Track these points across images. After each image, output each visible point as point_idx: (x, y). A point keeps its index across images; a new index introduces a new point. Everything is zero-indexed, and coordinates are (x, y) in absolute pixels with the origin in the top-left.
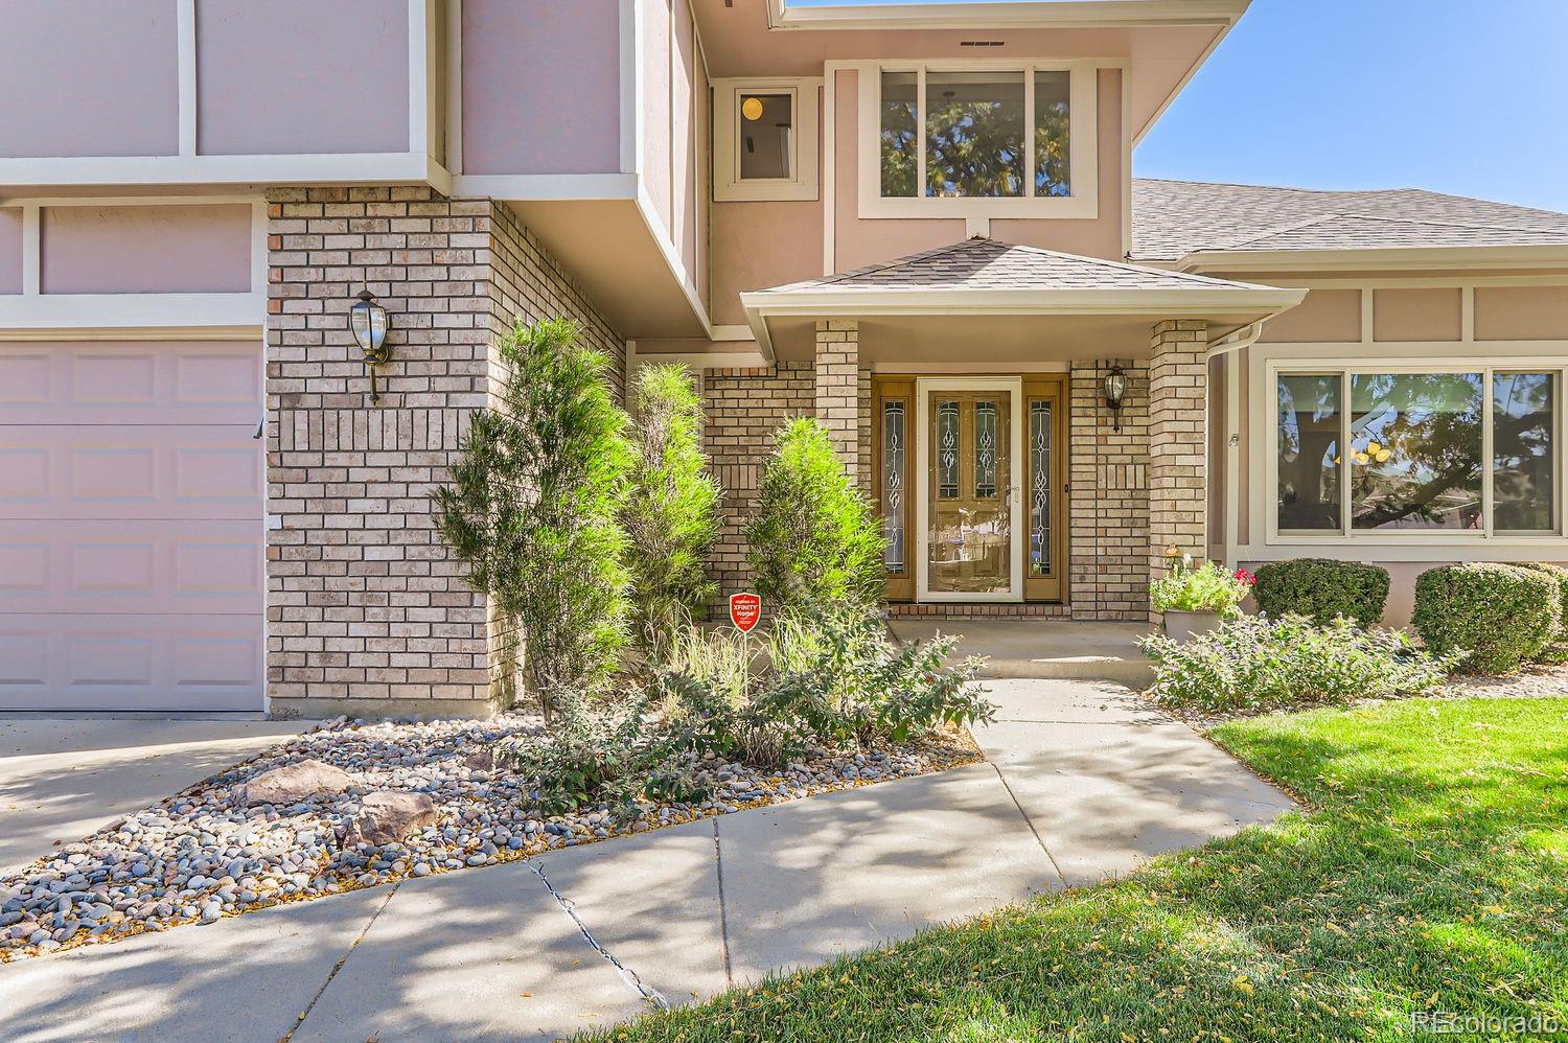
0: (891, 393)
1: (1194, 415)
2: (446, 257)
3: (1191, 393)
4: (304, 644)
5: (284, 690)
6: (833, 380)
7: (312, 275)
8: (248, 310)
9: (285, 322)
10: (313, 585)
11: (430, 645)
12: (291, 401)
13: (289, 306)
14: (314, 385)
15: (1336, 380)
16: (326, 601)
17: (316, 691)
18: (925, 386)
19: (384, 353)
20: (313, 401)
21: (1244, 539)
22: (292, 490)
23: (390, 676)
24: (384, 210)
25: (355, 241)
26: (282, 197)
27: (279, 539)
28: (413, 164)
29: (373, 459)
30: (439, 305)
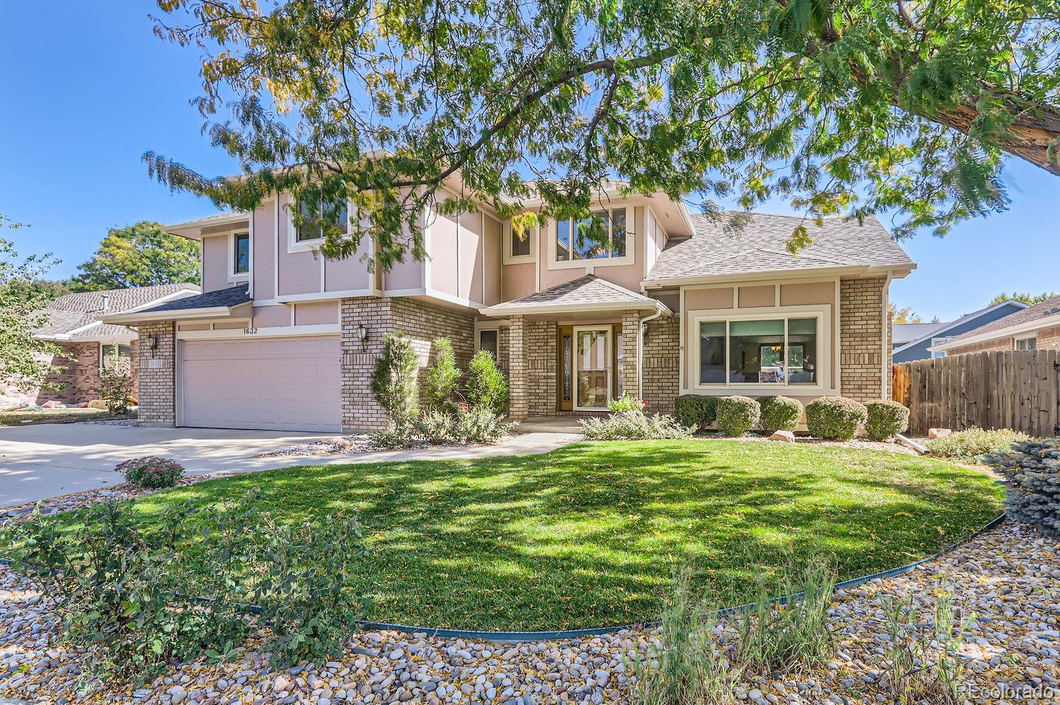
0: (565, 332)
2: (380, 313)
4: (349, 415)
5: (345, 427)
7: (351, 319)
8: (336, 328)
9: (345, 332)
10: (351, 399)
11: (377, 416)
12: (346, 352)
13: (346, 327)
14: (351, 348)
15: (725, 323)
16: (354, 403)
17: (352, 427)
18: (576, 330)
19: (367, 338)
20: (351, 352)
21: (686, 387)
22: (346, 375)
23: (368, 423)
24: (366, 301)
25: (360, 310)
26: (344, 300)
27: (344, 387)
28: (371, 291)
29: (364, 367)
30: (379, 326)
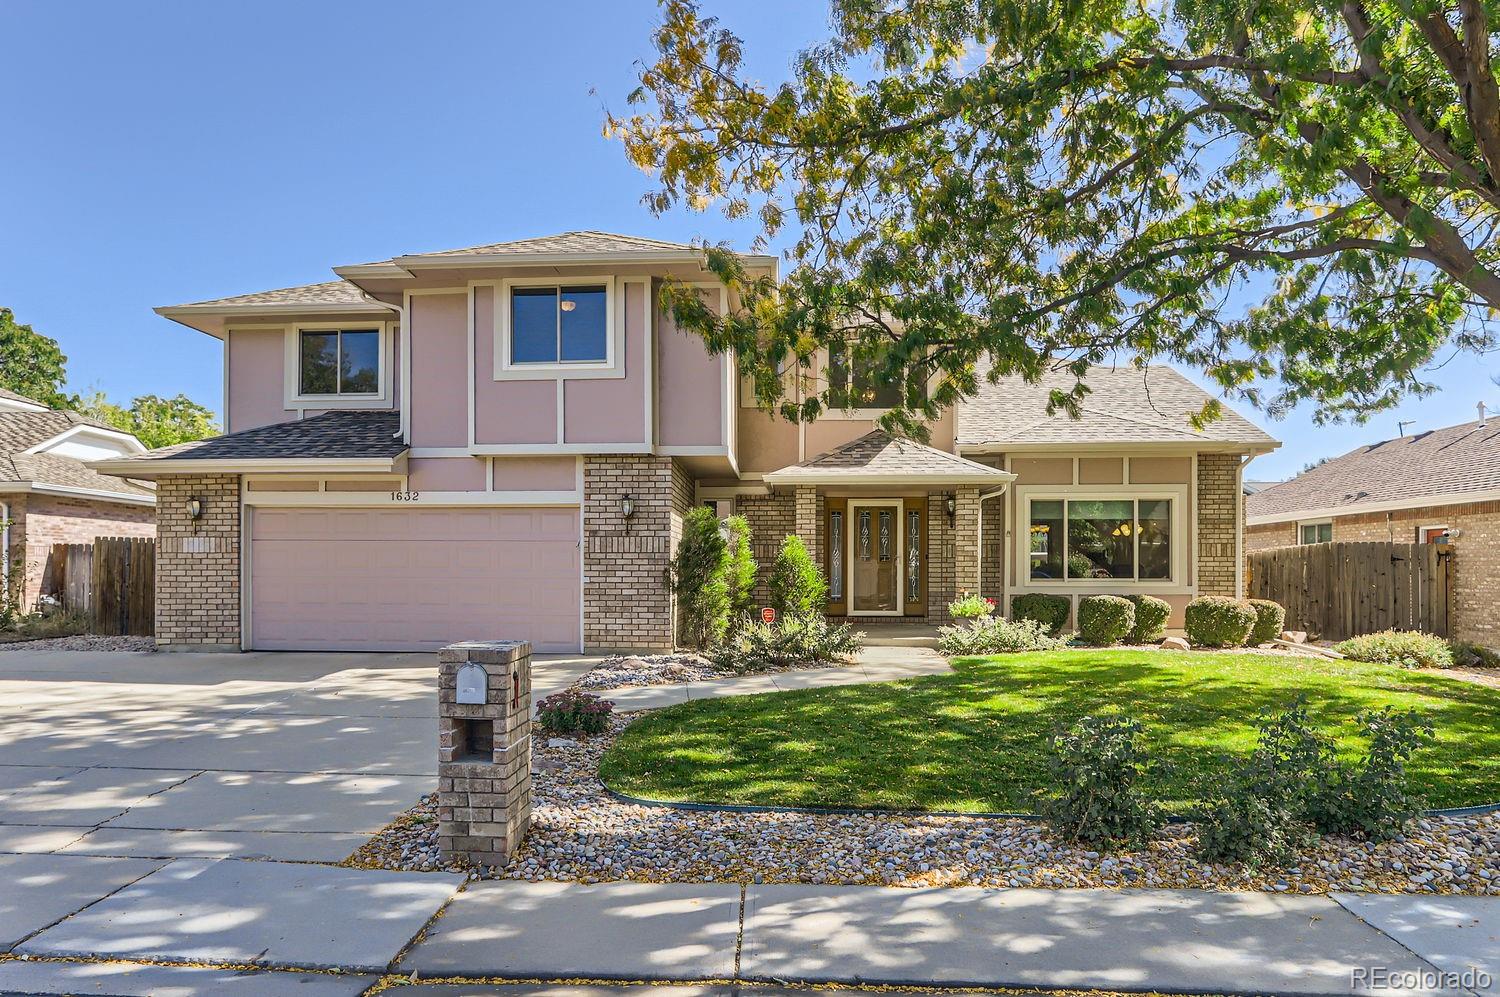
0: (835, 506)
1: (973, 527)
2: (654, 479)
3: (971, 517)
4: (598, 627)
5: (590, 644)
6: (804, 511)
7: (602, 485)
8: (576, 497)
9: (591, 503)
10: (603, 604)
11: (648, 627)
12: (594, 533)
13: (592, 497)
14: (602, 528)
15: (1061, 503)
16: (607, 610)
17: (603, 644)
18: (852, 504)
19: (630, 517)
20: (602, 534)
21: (1013, 583)
22: (594, 568)
23: (632, 639)
24: (630, 460)
25: (619, 472)
26: (589, 458)
27: (588, 586)
28: (646, 448)
29: (625, 556)
30: (652, 497)
